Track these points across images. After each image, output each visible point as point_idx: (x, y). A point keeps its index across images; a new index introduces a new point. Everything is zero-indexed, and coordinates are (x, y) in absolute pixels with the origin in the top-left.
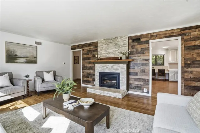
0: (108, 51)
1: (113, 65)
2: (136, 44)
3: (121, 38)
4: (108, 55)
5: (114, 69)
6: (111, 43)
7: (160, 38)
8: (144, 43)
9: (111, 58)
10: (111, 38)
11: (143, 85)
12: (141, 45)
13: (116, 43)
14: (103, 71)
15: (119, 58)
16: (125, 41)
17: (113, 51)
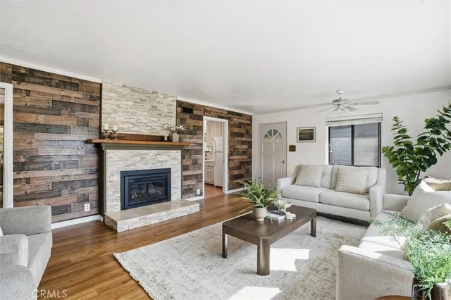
0: (136, 118)
1: (156, 152)
2: (187, 116)
3: (164, 97)
4: (135, 129)
5: (159, 161)
6: (141, 100)
7: (212, 116)
8: (197, 117)
9: (142, 136)
10: (143, 90)
11: (196, 185)
12: (194, 121)
13: (154, 104)
14: (132, 168)
15: (166, 139)
16: (172, 105)
17: (147, 121)
